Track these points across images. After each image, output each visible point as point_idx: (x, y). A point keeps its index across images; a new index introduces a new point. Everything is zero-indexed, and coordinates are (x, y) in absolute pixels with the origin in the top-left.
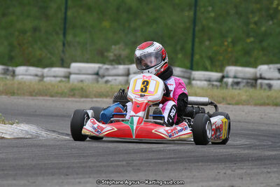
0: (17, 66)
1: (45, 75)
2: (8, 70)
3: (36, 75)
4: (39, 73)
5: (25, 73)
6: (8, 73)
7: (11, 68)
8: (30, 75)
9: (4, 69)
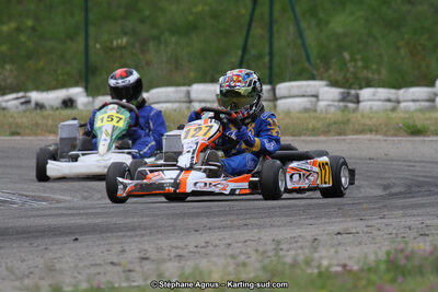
0: (361, 88)
1: (401, 99)
2: (348, 94)
3: (389, 100)
4: (393, 97)
5: (373, 98)
6: (349, 98)
7: (353, 92)
8: (379, 100)
9: (343, 94)
